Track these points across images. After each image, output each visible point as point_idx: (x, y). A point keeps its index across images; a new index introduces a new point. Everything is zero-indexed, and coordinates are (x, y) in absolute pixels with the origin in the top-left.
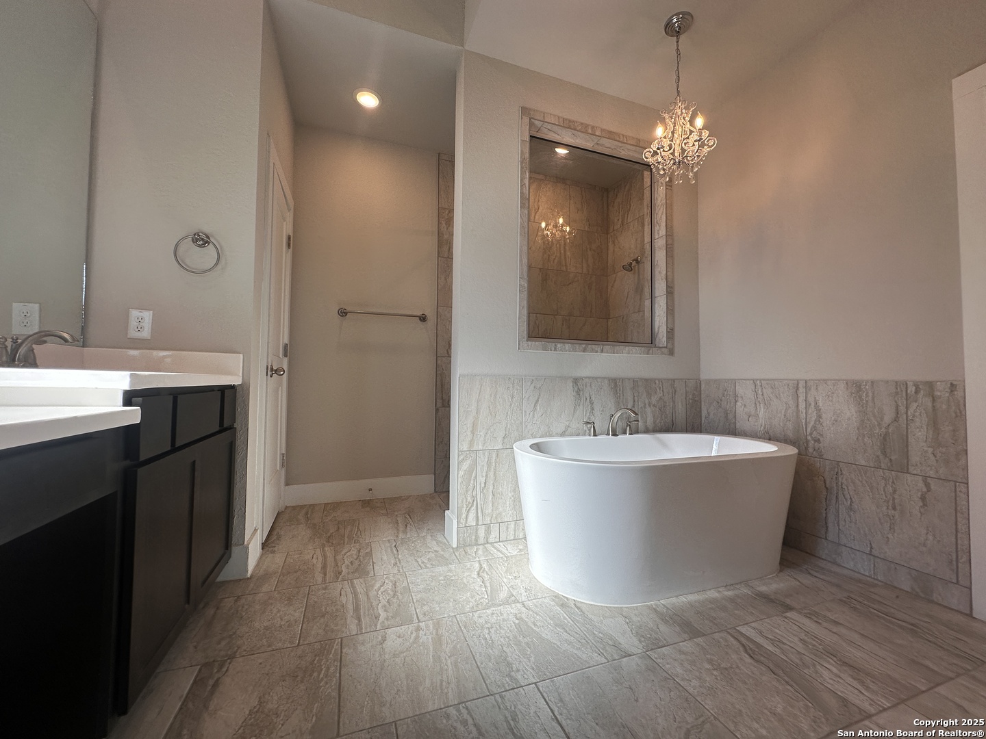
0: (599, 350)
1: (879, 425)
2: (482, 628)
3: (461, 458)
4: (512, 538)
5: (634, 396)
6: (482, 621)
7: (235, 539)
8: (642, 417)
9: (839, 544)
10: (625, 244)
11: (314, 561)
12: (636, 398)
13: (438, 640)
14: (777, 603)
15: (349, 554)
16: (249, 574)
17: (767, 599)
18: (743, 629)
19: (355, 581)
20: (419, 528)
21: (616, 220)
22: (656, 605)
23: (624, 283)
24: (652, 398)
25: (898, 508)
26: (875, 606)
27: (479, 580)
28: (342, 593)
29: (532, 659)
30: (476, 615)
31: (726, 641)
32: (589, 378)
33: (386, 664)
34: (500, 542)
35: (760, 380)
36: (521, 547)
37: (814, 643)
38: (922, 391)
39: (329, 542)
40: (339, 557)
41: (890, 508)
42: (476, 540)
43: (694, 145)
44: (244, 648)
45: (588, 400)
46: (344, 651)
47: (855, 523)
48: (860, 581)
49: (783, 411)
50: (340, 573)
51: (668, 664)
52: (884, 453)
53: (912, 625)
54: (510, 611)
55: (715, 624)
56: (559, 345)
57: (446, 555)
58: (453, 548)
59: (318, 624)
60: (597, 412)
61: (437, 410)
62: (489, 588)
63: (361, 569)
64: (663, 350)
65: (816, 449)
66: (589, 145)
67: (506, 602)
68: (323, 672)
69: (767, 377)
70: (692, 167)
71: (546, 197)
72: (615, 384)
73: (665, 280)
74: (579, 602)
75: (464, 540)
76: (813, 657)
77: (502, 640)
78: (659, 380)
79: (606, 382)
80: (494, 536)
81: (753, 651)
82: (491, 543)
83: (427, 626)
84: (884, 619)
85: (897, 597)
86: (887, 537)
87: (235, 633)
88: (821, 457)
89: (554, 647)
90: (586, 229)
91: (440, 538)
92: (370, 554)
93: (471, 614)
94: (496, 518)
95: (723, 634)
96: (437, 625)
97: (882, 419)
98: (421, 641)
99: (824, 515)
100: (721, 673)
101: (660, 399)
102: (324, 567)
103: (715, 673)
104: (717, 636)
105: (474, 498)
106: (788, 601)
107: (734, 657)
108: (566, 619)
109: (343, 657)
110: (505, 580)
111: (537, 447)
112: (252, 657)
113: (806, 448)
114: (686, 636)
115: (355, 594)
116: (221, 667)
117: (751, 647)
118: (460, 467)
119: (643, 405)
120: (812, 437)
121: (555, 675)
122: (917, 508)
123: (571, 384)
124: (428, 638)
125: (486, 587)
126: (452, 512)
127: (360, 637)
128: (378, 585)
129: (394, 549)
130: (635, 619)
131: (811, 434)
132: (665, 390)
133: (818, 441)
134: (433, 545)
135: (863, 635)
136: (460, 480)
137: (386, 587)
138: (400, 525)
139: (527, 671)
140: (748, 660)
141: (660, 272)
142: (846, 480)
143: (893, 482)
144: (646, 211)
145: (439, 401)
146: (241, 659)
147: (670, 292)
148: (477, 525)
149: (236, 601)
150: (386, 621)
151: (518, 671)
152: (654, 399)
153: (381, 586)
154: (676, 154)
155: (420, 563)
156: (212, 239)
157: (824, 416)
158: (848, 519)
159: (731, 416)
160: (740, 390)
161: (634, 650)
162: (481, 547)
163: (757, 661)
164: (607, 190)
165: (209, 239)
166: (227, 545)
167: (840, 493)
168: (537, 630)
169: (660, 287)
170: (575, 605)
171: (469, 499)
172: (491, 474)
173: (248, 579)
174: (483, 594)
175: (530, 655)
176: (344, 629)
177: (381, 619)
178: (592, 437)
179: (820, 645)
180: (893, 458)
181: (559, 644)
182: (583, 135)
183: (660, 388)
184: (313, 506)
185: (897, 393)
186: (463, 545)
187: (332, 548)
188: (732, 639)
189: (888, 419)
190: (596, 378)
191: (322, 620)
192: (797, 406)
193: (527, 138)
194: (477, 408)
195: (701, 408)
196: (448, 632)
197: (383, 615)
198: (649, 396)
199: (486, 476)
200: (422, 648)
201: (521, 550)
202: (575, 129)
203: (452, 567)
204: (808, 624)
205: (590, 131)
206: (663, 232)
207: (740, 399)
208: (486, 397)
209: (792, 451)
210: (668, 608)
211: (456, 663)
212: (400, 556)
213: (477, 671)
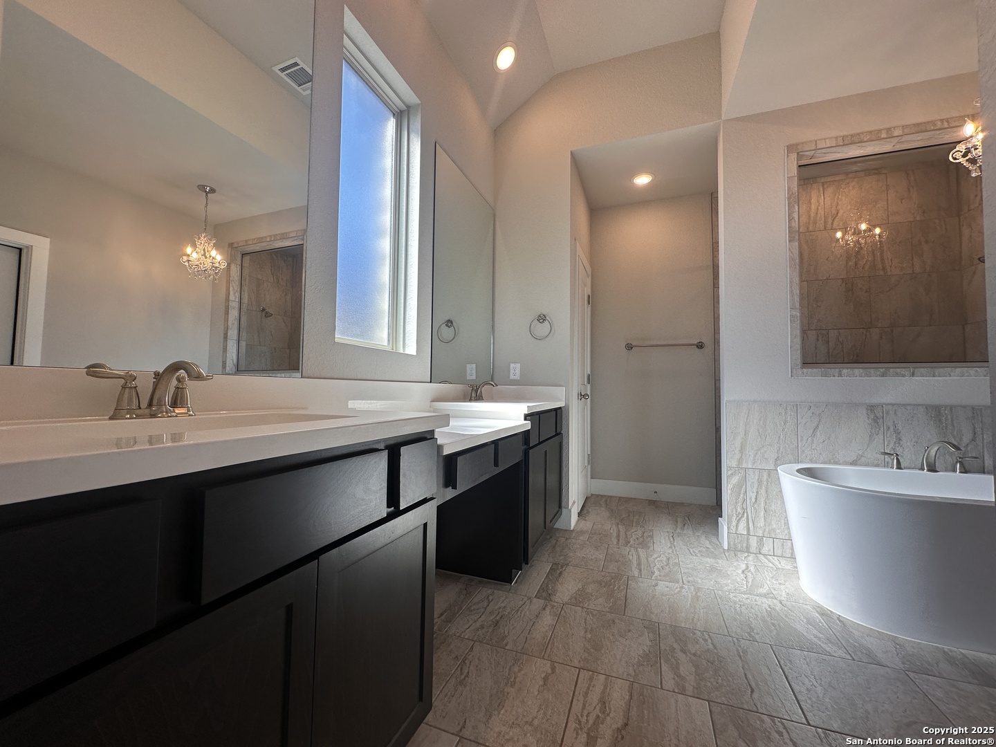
2: (735, 603)
3: (730, 473)
5: (974, 428)
6: (736, 599)
7: (563, 504)
11: (612, 531)
12: (978, 429)
13: (696, 598)
15: (636, 533)
19: (639, 550)
22: (949, 649)
27: (742, 575)
28: (630, 553)
29: (774, 633)
30: (732, 594)
32: (892, 405)
34: (773, 555)
39: (622, 522)
40: (629, 533)
42: (747, 548)
44: (573, 563)
45: (892, 429)
46: (630, 582)
50: (629, 542)
51: (927, 686)
54: (765, 603)
57: (716, 552)
58: (723, 549)
60: (906, 443)
62: (750, 583)
63: (644, 544)
66: (887, 147)
67: (764, 596)
68: (616, 587)
71: (849, 197)
72: (939, 412)
74: (842, 617)
75: (735, 545)
77: (750, 614)
79: (922, 409)
80: (767, 549)
82: (764, 555)
83: (689, 589)
87: (567, 555)
89: (799, 634)
90: (917, 219)
91: (714, 539)
92: (652, 537)
93: (728, 593)
94: (769, 532)
96: (698, 590)
98: (683, 594)
102: (618, 536)
105: (744, 510)
108: (822, 623)
110: (768, 582)
112: (577, 568)
114: (974, 681)
115: (639, 557)
121: (791, 647)
123: (865, 412)
124: (688, 594)
125: (747, 581)
126: (724, 520)
127: (641, 579)
128: (655, 556)
129: (671, 538)
130: (906, 648)
134: (706, 543)
136: (729, 492)
137: (661, 558)
138: (679, 523)
139: (766, 636)
146: (572, 567)
148: (749, 534)
149: (566, 540)
150: (658, 577)
151: (758, 634)
153: (658, 557)
155: (692, 552)
156: (547, 316)
161: (889, 664)
162: (753, 555)
166: (560, 507)
168: (787, 620)
170: (837, 618)
172: (763, 492)
173: (572, 530)
174: (743, 584)
175: (773, 630)
176: (630, 572)
178: (895, 470)
181: (805, 634)
184: (610, 496)
186: (734, 549)
187: (624, 526)
190: (904, 405)
191: (616, 564)
193: (795, 170)
194: (745, 431)
196: (705, 596)
197: (657, 573)
199: (757, 492)
200: (682, 598)
201: (792, 567)
203: (720, 562)
208: (755, 421)
211: (707, 613)
212: (675, 543)
213: (723, 622)
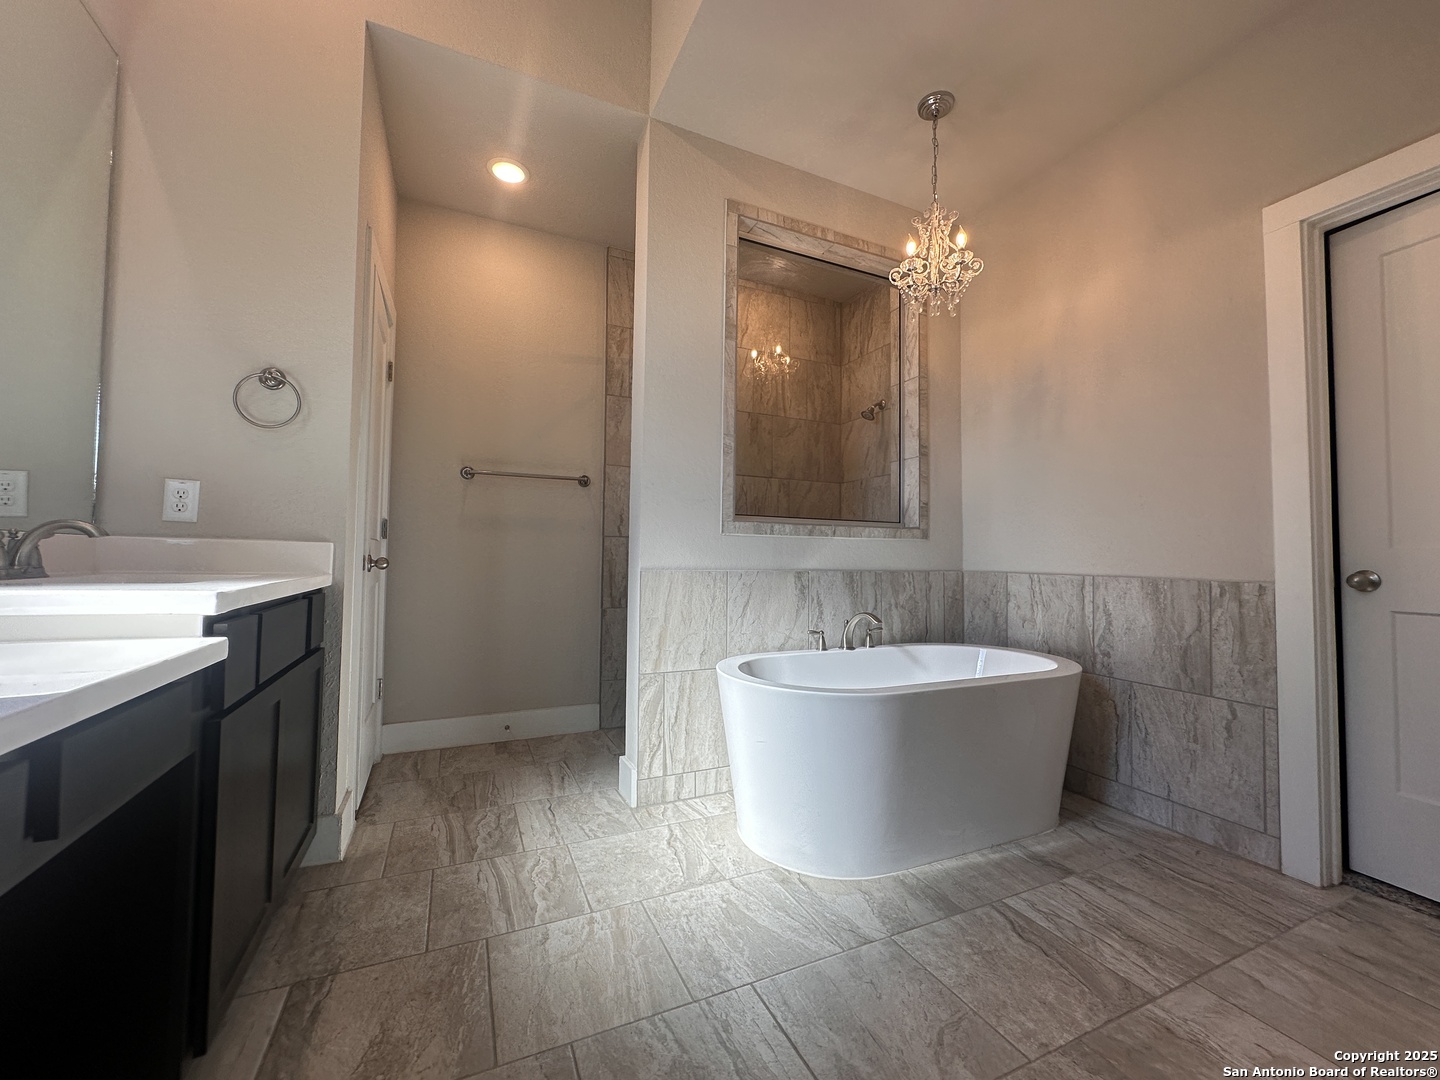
0: (829, 532)
1: (1179, 635)
2: (679, 916)
3: (643, 683)
4: (712, 792)
5: (876, 595)
6: (677, 906)
7: (321, 807)
8: (886, 623)
9: (1132, 788)
10: (865, 383)
11: (435, 834)
12: (879, 596)
13: (620, 935)
14: (1055, 868)
15: (484, 822)
16: (342, 856)
17: (1042, 861)
18: (1010, 902)
19: (498, 860)
20: (581, 782)
21: (853, 348)
22: (903, 875)
23: (864, 435)
24: (900, 597)
25: (1200, 740)
26: (1172, 866)
27: (669, 851)
28: (481, 877)
29: (746, 953)
30: (668, 899)
31: (991, 918)
32: (817, 570)
33: (552, 971)
34: (695, 797)
35: (1038, 574)
36: (726, 804)
37: (1097, 915)
38: (1228, 595)
39: (453, 806)
40: (471, 827)
41: (1191, 740)
42: (663, 796)
43: (955, 267)
44: (350, 958)
45: (815, 601)
46: (492, 956)
47: (1151, 760)
48: (1155, 834)
49: (1066, 616)
50: (475, 849)
51: (918, 950)
52: (1185, 671)
53: (1212, 886)
54: (713, 892)
55: (976, 896)
56: (777, 527)
57: (623, 819)
58: (631, 809)
59: (451, 921)
60: (827, 616)
61: (604, 612)
62: (684, 862)
63: (504, 841)
64: (915, 531)
65: (1105, 664)
66: (817, 253)
67: (708, 880)
68: (466, 985)
69: (1046, 570)
70: (953, 295)
71: (757, 313)
72: (852, 579)
73: (917, 437)
74: (804, 875)
75: (647, 797)
76: (1093, 932)
77: (705, 930)
78: (909, 572)
79: (840, 575)
80: (688, 790)
81: (1022, 928)
82: (683, 800)
83: (604, 918)
84: (1179, 880)
85: (1198, 853)
86: (1188, 778)
87: (333, 940)
88: (1111, 674)
89: (774, 936)
90: (812, 358)
91: (613, 795)
92: (515, 821)
93: (662, 898)
94: (691, 765)
95: (987, 909)
96: (617, 913)
97: (1183, 627)
98: (597, 937)
99: (1115, 751)
100: (983, 958)
101: (911, 597)
102: (451, 842)
103: (976, 958)
104: (979, 912)
105: (660, 738)
106: (1068, 864)
107: (1000, 937)
108: (788, 899)
109: (491, 965)
110: (705, 850)
111: (748, 669)
112: (363, 970)
113: (1094, 664)
114: (941, 914)
115: (500, 878)
116: (321, 984)
117: (1021, 923)
118: (641, 696)
119: (887, 606)
120: (1100, 650)
121: (776, 972)
122: (1222, 740)
123: (793, 580)
124: (606, 933)
125: (680, 861)
126: (630, 759)
127: (513, 937)
128: (530, 864)
129: (549, 812)
130: (877, 895)
131: (1099, 646)
132: (916, 586)
133: (1108, 655)
134: (603, 805)
135: (1152, 901)
136: (642, 714)
137: (541, 866)
138: (554, 778)
139: (740, 968)
140: (1017, 940)
141: (911, 427)
142: (1141, 705)
143: (1195, 708)
144: (894, 342)
145: (607, 599)
146: (347, 975)
147: (924, 453)
148: (665, 775)
149: (328, 895)
150: (546, 914)
151: (728, 969)
152: (902, 598)
153: (535, 865)
154: (933, 278)
155: (587, 831)
156: (289, 378)
157: (1114, 623)
158: (1142, 755)
159: (1001, 621)
160: (1013, 587)
161: (876, 935)
162: (670, 806)
163: (1028, 941)
164: (841, 305)
165: (284, 377)
166: (312, 817)
167: (1134, 722)
168: (751, 915)
169: (911, 446)
170: (799, 879)
171: (654, 740)
172: (685, 705)
173: (341, 862)
174: (676, 870)
175: (742, 948)
176: (488, 926)
177: (540, 910)
178: (821, 652)
179: (1103, 916)
180: (1195, 677)
181: (779, 931)
182: (809, 239)
183: (910, 583)
184: (424, 753)
185: (1199, 596)
186: (644, 804)
187: (458, 814)
188: (998, 915)
189: (1189, 628)
190: (826, 571)
191: (456, 916)
192: (1083, 609)
193: (735, 241)
194: (666, 614)
195: (963, 609)
196: (632, 923)
197: (541, 905)
198: (896, 593)
199: (678, 707)
200: (598, 946)
201: (725, 809)
202: (799, 232)
203: (632, 835)
204: (1091, 891)
205: (819, 234)
206: (915, 372)
207: (1012, 599)
208: (678, 599)
209: (1076, 669)
210: (918, 879)
211: (646, 963)
212: (557, 823)
213: (674, 972)
